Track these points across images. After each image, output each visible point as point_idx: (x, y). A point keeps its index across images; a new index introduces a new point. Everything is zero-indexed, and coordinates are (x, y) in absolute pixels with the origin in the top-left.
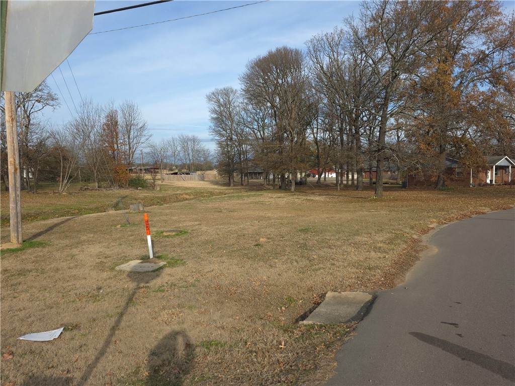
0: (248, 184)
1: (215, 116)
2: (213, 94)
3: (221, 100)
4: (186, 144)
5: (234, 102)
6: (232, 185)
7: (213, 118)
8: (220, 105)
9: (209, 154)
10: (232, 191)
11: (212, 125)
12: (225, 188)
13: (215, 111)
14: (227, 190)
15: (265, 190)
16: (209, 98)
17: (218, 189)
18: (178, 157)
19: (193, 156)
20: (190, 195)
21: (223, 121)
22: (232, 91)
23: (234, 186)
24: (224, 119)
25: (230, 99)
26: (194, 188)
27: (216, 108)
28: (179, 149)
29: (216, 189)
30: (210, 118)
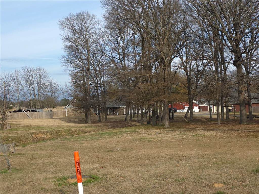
0: (107, 121)
1: (69, 44)
2: (67, 19)
3: (76, 26)
4: (31, 78)
5: (91, 28)
6: (89, 121)
7: (66, 47)
8: (74, 32)
9: (56, 88)
10: (93, 128)
11: (65, 54)
12: (83, 125)
13: (68, 39)
14: (86, 127)
15: (130, 126)
16: (63, 25)
17: (76, 127)
18: (22, 93)
19: (38, 91)
20: (46, 135)
21: (78, 50)
22: (89, 16)
23: (92, 123)
24: (80, 47)
25: (87, 26)
26: (47, 127)
27: (69, 35)
28: (23, 83)
29: (73, 127)
30: (63, 47)
